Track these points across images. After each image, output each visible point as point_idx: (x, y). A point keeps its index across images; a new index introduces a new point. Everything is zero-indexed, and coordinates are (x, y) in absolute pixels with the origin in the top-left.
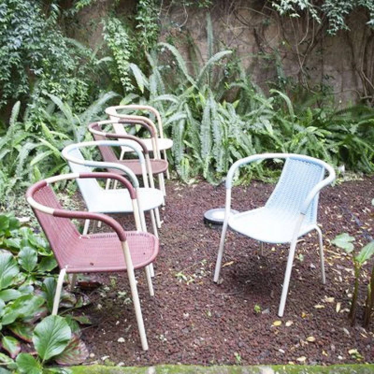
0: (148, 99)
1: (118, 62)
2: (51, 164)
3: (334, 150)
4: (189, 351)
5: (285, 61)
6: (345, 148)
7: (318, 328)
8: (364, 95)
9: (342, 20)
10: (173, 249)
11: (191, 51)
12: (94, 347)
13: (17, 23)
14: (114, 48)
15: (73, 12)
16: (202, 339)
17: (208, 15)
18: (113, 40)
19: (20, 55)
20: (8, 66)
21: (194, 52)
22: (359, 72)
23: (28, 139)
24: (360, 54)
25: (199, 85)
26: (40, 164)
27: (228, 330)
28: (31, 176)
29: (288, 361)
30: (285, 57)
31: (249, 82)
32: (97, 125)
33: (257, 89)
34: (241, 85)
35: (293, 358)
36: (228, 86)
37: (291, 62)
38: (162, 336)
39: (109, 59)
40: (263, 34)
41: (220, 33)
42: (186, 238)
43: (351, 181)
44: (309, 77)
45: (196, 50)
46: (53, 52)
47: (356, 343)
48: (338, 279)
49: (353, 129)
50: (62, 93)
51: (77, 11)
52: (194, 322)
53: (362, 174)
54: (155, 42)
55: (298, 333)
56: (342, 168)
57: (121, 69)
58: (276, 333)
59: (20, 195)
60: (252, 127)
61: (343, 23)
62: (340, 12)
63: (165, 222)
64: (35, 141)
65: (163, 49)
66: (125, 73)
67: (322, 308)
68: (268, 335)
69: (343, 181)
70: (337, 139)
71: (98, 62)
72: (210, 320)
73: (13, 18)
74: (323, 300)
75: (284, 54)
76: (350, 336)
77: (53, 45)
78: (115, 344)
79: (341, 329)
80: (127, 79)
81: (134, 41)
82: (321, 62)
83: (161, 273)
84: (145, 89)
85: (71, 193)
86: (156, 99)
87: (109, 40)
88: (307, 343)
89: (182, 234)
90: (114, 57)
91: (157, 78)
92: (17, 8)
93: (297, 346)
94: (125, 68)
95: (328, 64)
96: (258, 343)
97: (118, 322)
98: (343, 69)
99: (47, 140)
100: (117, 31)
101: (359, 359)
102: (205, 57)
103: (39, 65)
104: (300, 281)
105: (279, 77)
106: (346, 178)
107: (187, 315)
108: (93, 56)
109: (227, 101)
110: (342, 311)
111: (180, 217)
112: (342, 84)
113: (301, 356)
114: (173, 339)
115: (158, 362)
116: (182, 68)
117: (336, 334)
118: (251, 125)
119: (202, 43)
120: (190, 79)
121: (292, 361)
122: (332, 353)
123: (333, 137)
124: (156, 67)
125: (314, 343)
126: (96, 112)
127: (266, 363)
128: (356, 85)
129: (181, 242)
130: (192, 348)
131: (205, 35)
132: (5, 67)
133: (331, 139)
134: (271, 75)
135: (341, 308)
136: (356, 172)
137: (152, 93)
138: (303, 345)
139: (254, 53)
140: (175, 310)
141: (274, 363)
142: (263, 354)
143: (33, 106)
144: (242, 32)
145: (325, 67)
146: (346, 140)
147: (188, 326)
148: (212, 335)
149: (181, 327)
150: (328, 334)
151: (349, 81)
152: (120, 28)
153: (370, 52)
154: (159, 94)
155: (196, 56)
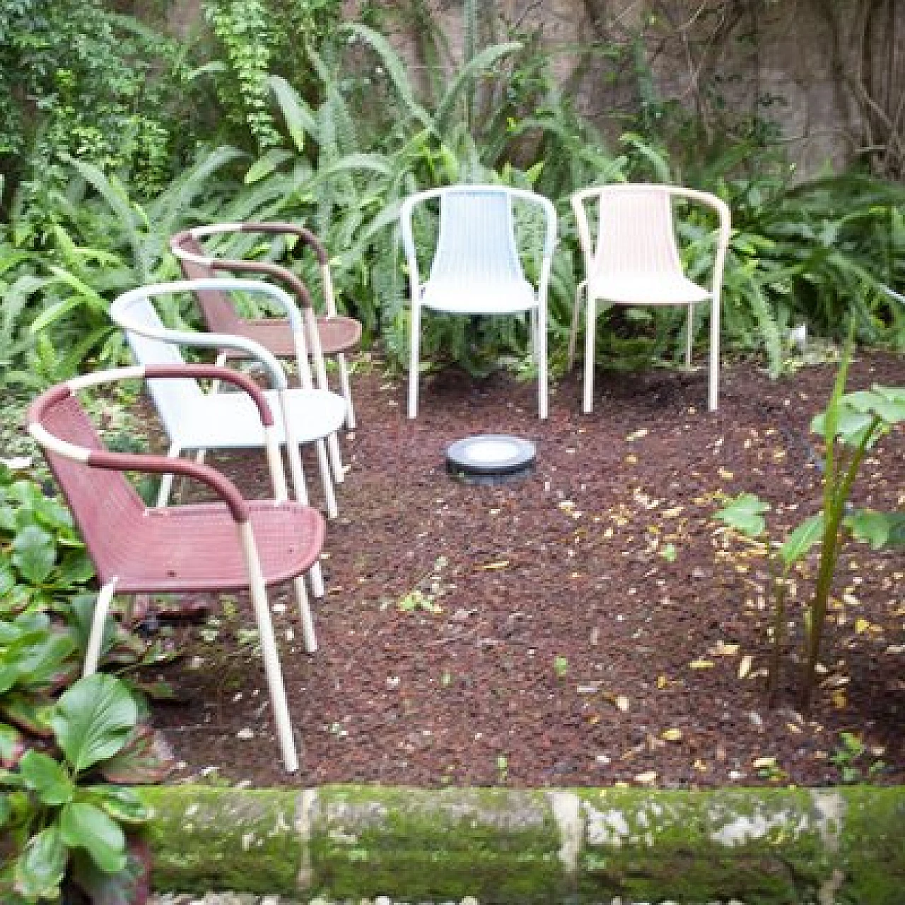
0: (315, 166)
1: (242, 75)
2: (78, 327)
3: (779, 287)
4: (395, 758)
5: (660, 60)
6: (809, 281)
7: (692, 711)
8: (864, 144)
10: (371, 532)
11: (425, 38)
12: (187, 749)
14: (230, 41)
16: (426, 733)
18: (228, 20)
21: (431, 40)
22: (851, 84)
23: (24, 267)
24: (853, 38)
25: (442, 126)
26: (53, 329)
27: (486, 715)
28: (32, 359)
29: (615, 780)
30: (660, 50)
31: (567, 117)
32: (189, 238)
33: (589, 133)
34: (548, 124)
36: (514, 127)
37: (676, 63)
38: (336, 725)
39: (218, 66)
42: (403, 508)
43: (823, 364)
44: (720, 101)
46: (83, 55)
47: (774, 745)
48: (755, 602)
49: (829, 234)
50: (103, 153)
52: (410, 696)
54: (331, 21)
55: (646, 723)
56: (801, 332)
57: (248, 93)
58: (595, 720)
63: (354, 470)
64: (41, 272)
65: (352, 39)
66: (259, 103)
67: (708, 668)
68: (577, 726)
69: (801, 365)
70: (787, 260)
71: (192, 75)
72: (446, 692)
74: (712, 652)
75: (656, 44)
76: (762, 730)
77: (83, 36)
78: (231, 741)
79: (744, 714)
80: (265, 117)
81: (279, 21)
82: (754, 61)
83: (339, 588)
84: (309, 139)
86: (334, 167)
87: (219, 20)
88: (662, 743)
89: (394, 497)
90: (231, 63)
91: (337, 111)
93: (639, 749)
94: (258, 91)
95: (771, 66)
96: (553, 742)
97: (238, 696)
98: (810, 77)
99: (69, 268)
101: (774, 778)
102: (458, 53)
103: (49, 85)
104: (664, 607)
105: (644, 103)
106: (811, 358)
107: (396, 681)
108: (180, 60)
109: (513, 165)
110: (753, 675)
113: (645, 770)
114: (362, 733)
115: (326, 781)
116: (398, 83)
117: (732, 725)
119: (451, 19)
120: (418, 111)
121: (626, 780)
122: (718, 766)
123: (778, 253)
124: (335, 83)
125: (678, 743)
126: (188, 200)
127: (564, 784)
128: (846, 116)
129: (389, 516)
130: (402, 751)
133: (773, 258)
134: (624, 97)
135: (752, 669)
136: (837, 341)
137: (325, 148)
138: (653, 747)
139: (581, 40)
140: (369, 672)
141: (583, 784)
142: (560, 765)
143: (35, 186)
145: (764, 73)
146: (809, 262)
147: (396, 706)
148: (450, 725)
149: (380, 707)
150: (713, 725)
151: (826, 107)
153: (880, 33)
154: (342, 152)
155: (436, 54)
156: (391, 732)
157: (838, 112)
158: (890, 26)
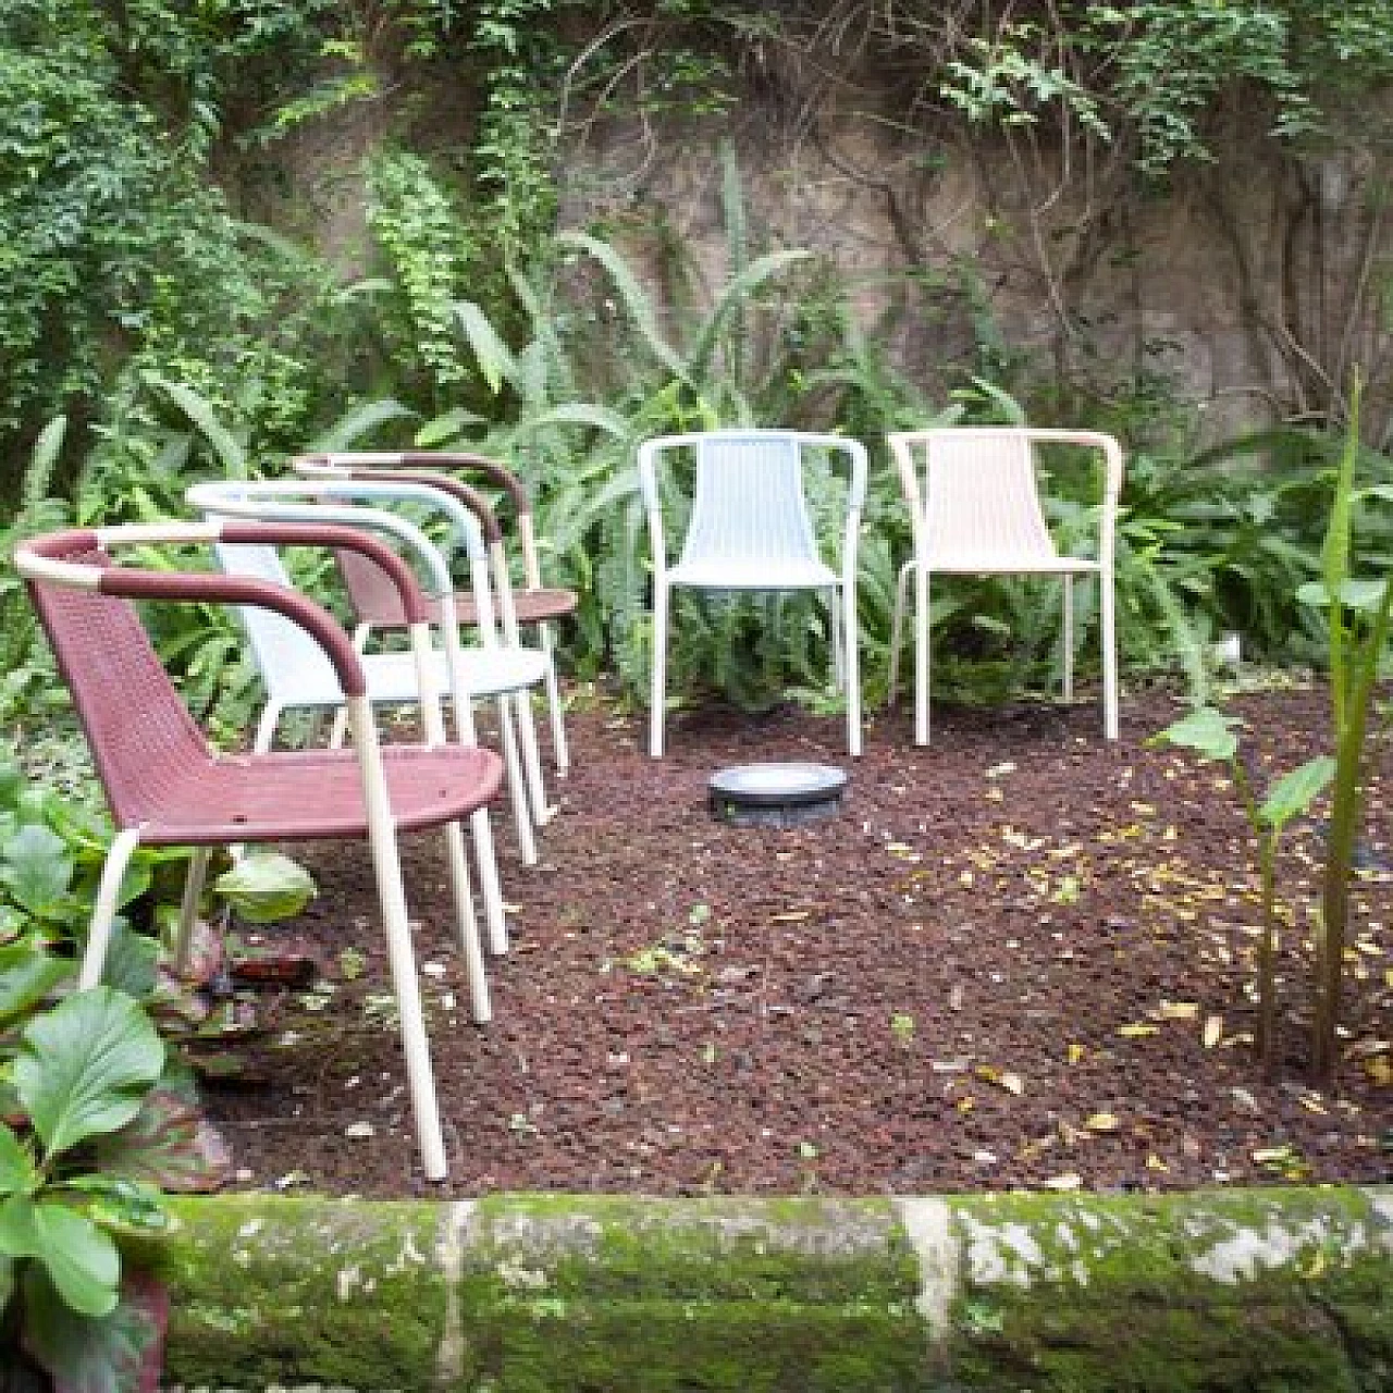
1: (414, 290)
3: (1194, 584)
4: (619, 1164)
5: (1002, 299)
6: (1237, 574)
7: (1131, 1091)
8: (1296, 412)
9: (1183, 126)
10: (588, 882)
11: (672, 270)
12: (256, 1152)
13: (73, 166)
14: (400, 249)
15: (264, 139)
16: (674, 1129)
17: (727, 144)
18: (396, 221)
19: (78, 270)
20: (31, 303)
21: (681, 274)
22: (1271, 330)
24: (1268, 268)
25: (698, 372)
27: (778, 1104)
29: (1010, 1187)
30: (1001, 283)
31: (875, 368)
33: (906, 392)
34: (850, 375)
35: (1031, 1180)
36: (801, 381)
37: (1022, 298)
38: (518, 1117)
39: (382, 284)
40: (921, 211)
41: (769, 210)
43: (1267, 691)
44: (1089, 349)
45: (689, 270)
46: (189, 254)
47: (1280, 1130)
48: (1215, 954)
49: (1261, 508)
51: (279, 136)
52: (646, 1079)
53: (1308, 673)
54: (542, 234)
56: (1231, 647)
57: (420, 313)
58: (966, 1106)
59: (40, 734)
60: (890, 509)
61: (1188, 137)
62: (1176, 100)
63: (564, 812)
65: (572, 258)
66: (438, 328)
67: (1151, 1035)
68: (936, 1117)
69: (1237, 690)
70: (1202, 548)
71: (342, 298)
72: (708, 1074)
73: (62, 151)
74: (1154, 1015)
75: (996, 275)
76: (1257, 1110)
77: (192, 232)
78: (334, 1141)
79: (1222, 1091)
80: (444, 347)
81: (471, 233)
82: (1133, 299)
83: (534, 945)
84: (505, 384)
85: (228, 732)
86: (543, 419)
87: (385, 221)
88: (1086, 1136)
89: (626, 842)
90: (398, 278)
91: (549, 357)
92: (78, 118)
93: (1046, 1142)
94: (437, 313)
95: (1157, 308)
96: (896, 1137)
98: (1212, 321)
100: (410, 190)
101: (1293, 1175)
103: (138, 297)
104: (1068, 962)
105: (984, 348)
106: (1249, 683)
107: (624, 1058)
110: (1228, 1043)
111: (622, 797)
112: (1215, 375)
113: (1059, 1172)
114: (562, 1129)
115: (494, 1190)
116: (637, 313)
117: (1204, 1108)
118: (886, 504)
119: (710, 249)
120: (664, 351)
121: (1028, 1187)
122: (1188, 1164)
123: (1188, 542)
124: (547, 318)
125: (1113, 1134)
127: (920, 1192)
128: (1266, 376)
130: (632, 1154)
131: (720, 221)
132: (23, 307)
133: (1183, 548)
134: (953, 346)
135: (1225, 1035)
136: (1282, 666)
137: (530, 397)
138: (1070, 1141)
139: (890, 272)
140: (579, 1048)
141: (952, 1191)
142: (909, 1167)
143: (111, 431)
144: (847, 207)
145: (1148, 317)
146: (1235, 547)
147: (622, 1092)
148: (715, 1118)
149: (595, 1094)
150: (1172, 1106)
151: (1238, 364)
152: (422, 184)
153: (1305, 259)
154: (553, 401)
155: (689, 293)
156: (613, 1128)
157: (1254, 371)
158: (1318, 251)
